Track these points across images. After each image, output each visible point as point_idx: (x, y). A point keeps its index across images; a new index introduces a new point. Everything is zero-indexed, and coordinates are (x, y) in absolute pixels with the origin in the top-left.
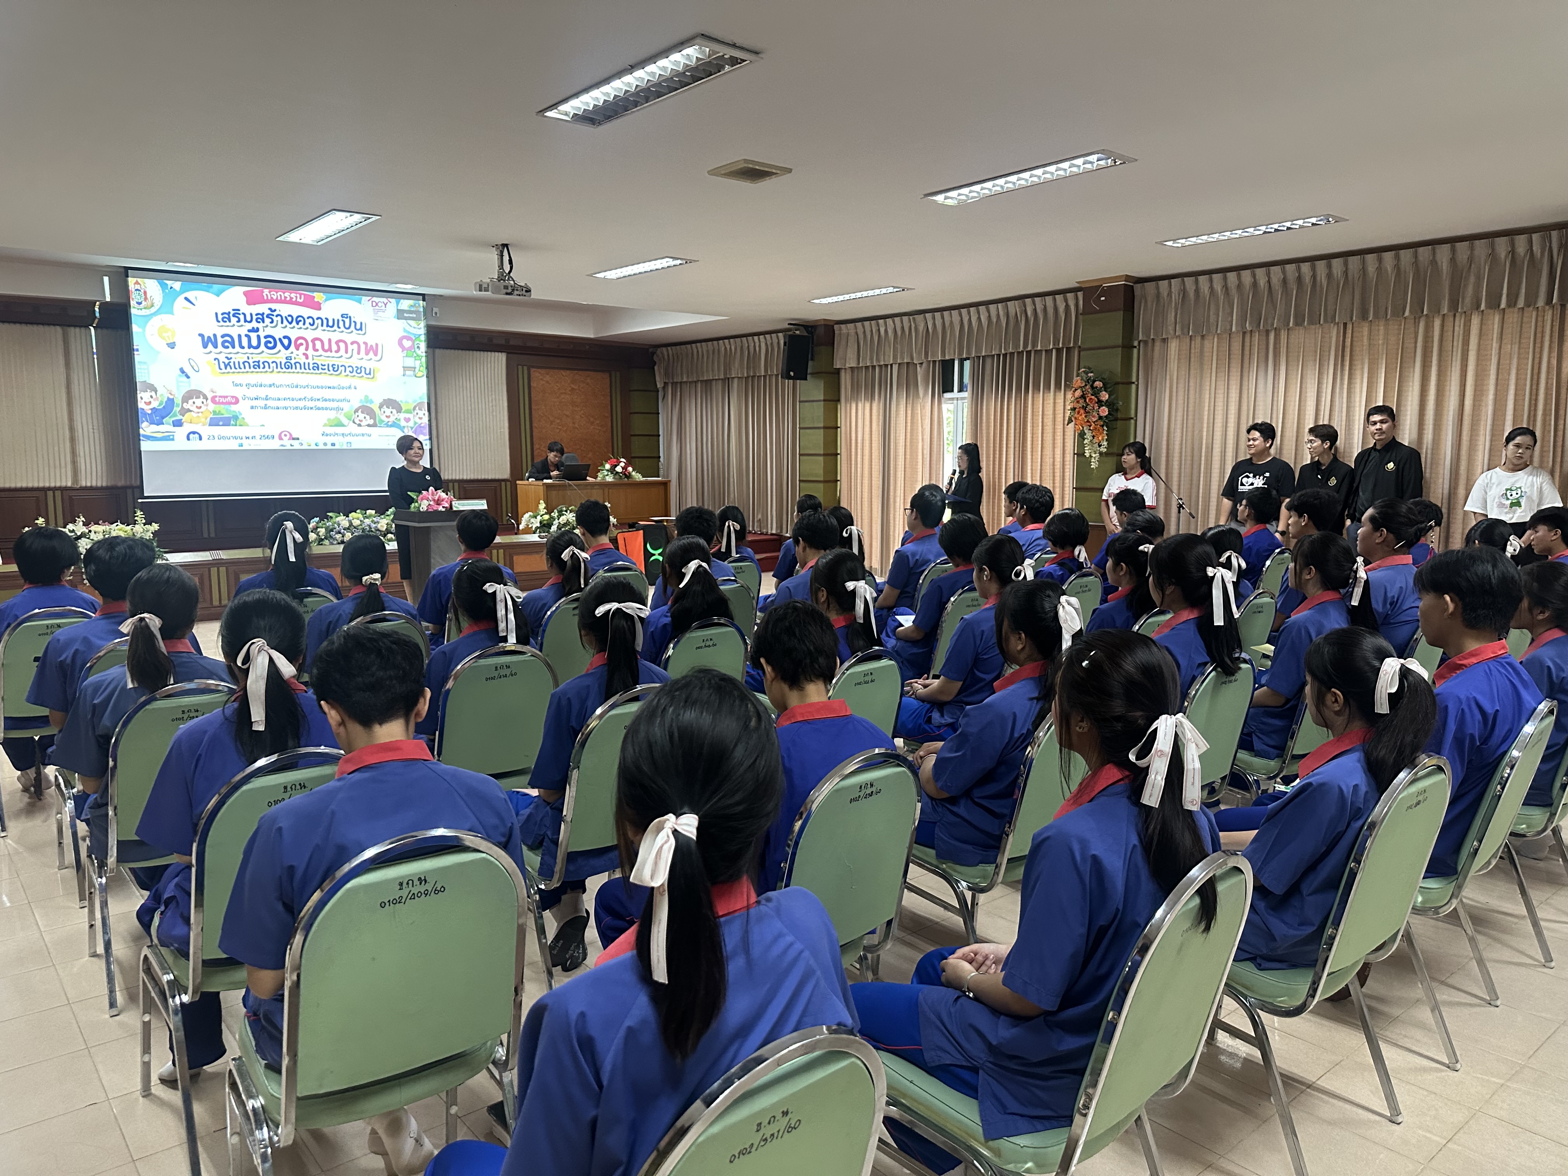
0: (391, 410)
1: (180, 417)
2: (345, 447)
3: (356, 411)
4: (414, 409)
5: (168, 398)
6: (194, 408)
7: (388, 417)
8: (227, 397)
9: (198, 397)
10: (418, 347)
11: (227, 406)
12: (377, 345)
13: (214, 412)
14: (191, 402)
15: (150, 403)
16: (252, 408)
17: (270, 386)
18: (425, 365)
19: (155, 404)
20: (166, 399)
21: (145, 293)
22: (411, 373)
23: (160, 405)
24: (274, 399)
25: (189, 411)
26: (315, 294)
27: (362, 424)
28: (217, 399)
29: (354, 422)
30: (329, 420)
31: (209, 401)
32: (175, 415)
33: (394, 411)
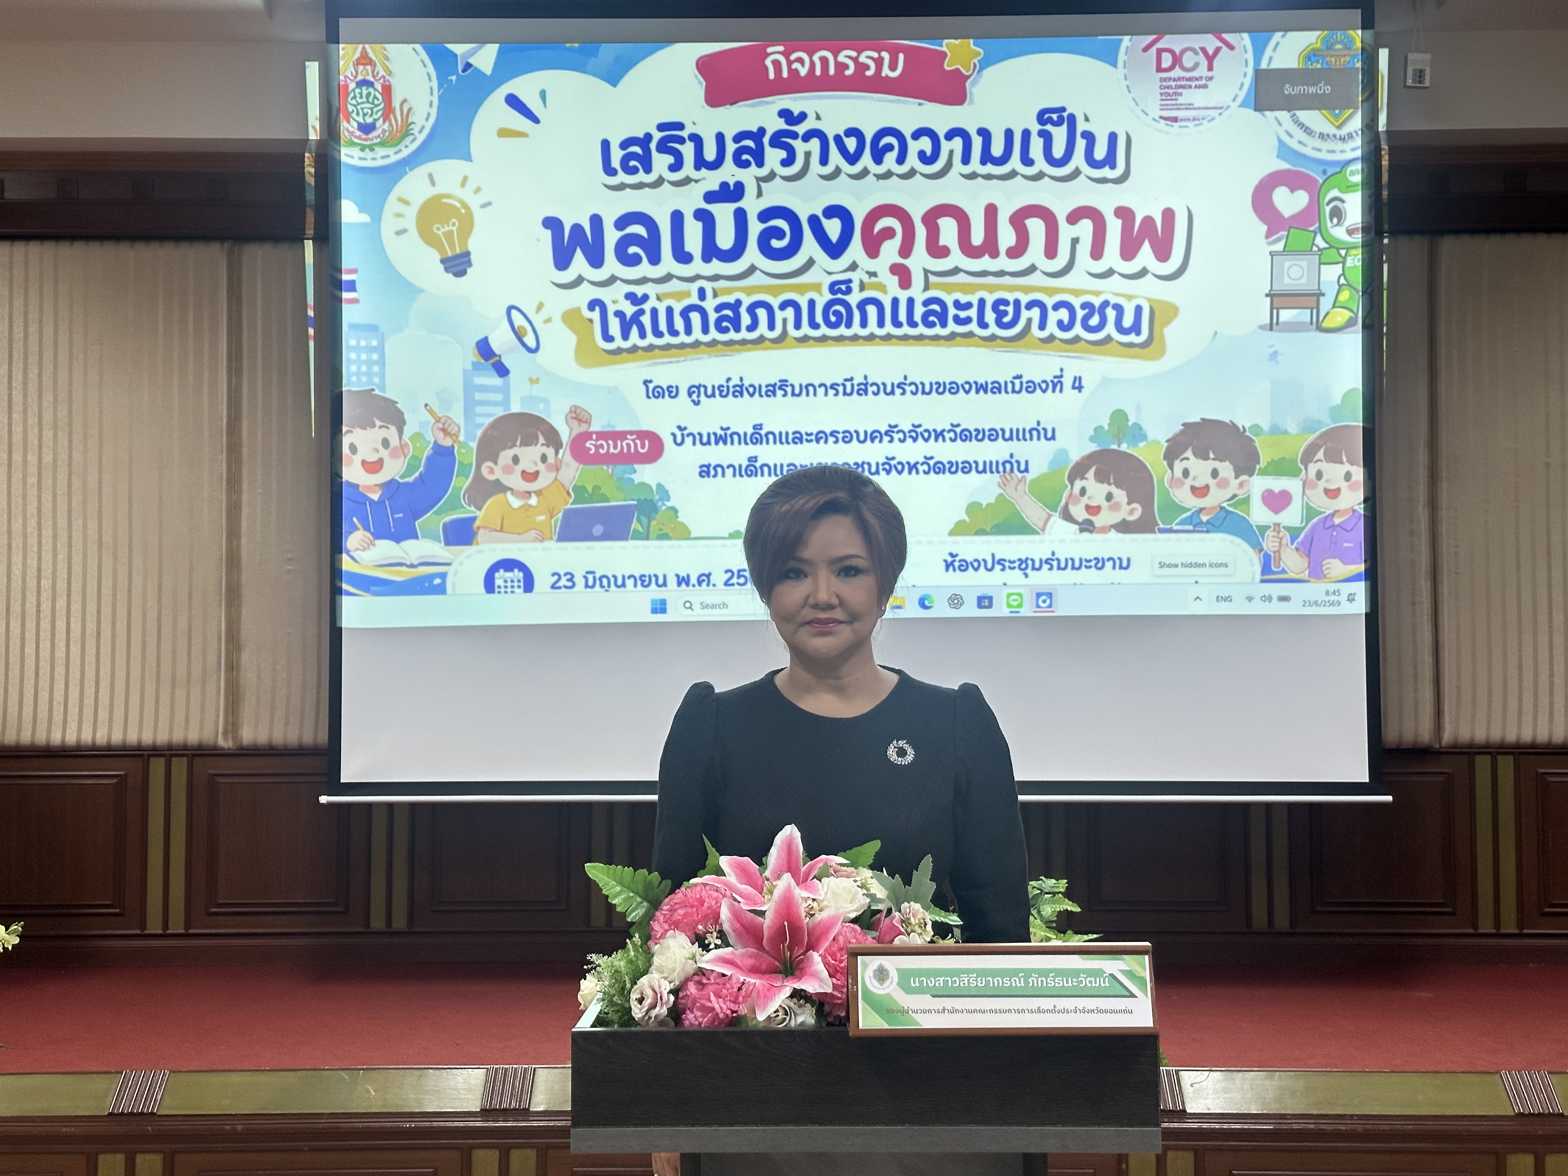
0: (1211, 464)
1: (470, 511)
2: (1026, 611)
3: (1078, 471)
4: (1308, 456)
5: (436, 445)
6: (515, 481)
7: (1200, 492)
8: (621, 435)
9: (529, 441)
10: (1337, 214)
11: (620, 468)
12: (1169, 215)
13: (579, 490)
14: (506, 456)
15: (380, 462)
16: (705, 471)
17: (771, 390)
18: (1359, 284)
19: (393, 470)
20: (428, 451)
21: (387, 90)
22: (1304, 315)
23: (410, 469)
24: (780, 438)
25: (499, 487)
26: (946, 45)
27: (1099, 521)
28: (588, 445)
29: (1067, 516)
30: (973, 508)
31: (565, 454)
32: (454, 506)
33: (1226, 469)
